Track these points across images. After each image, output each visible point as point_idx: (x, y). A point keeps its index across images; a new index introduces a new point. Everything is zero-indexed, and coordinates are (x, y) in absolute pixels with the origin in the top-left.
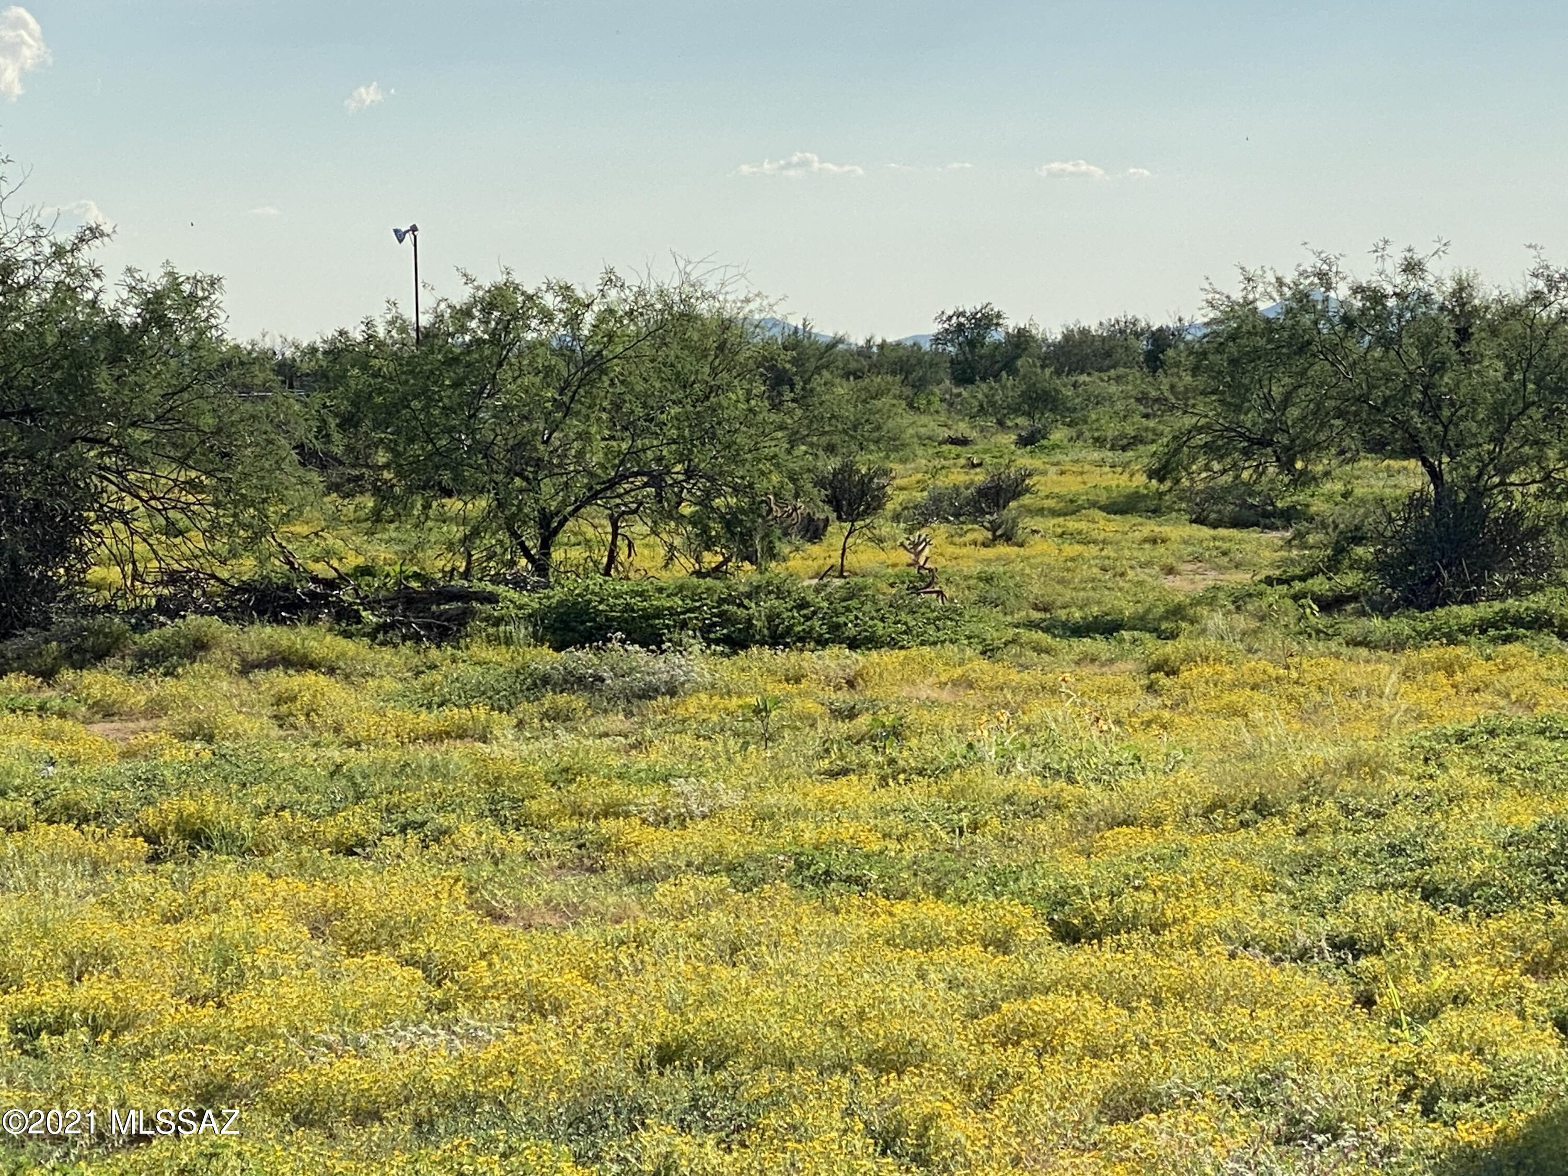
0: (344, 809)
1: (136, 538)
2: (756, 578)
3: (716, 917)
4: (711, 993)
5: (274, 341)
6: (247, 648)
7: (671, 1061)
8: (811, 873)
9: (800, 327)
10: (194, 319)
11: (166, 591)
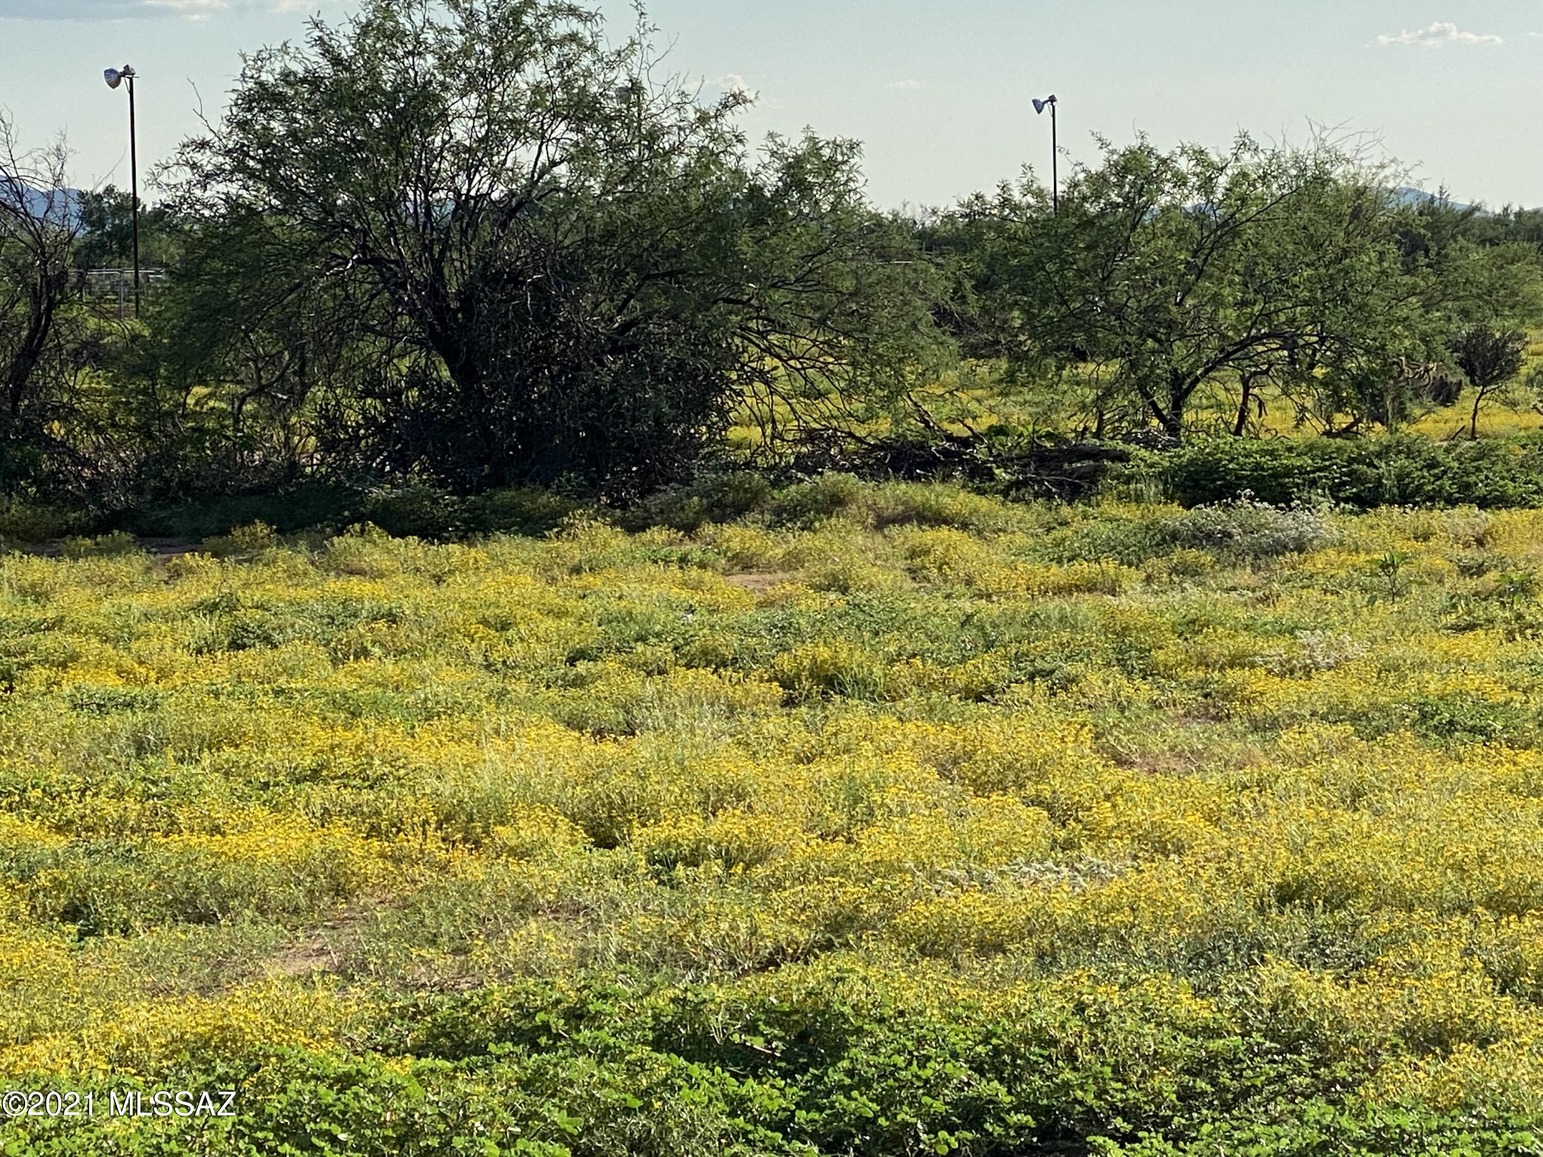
0: (974, 657)
1: (776, 398)
2: (1386, 438)
3: (1338, 763)
4: (1333, 836)
5: (913, 210)
6: (882, 503)
7: (1291, 899)
8: (1435, 722)
9: (1437, 195)
10: (834, 183)
11: (804, 450)
